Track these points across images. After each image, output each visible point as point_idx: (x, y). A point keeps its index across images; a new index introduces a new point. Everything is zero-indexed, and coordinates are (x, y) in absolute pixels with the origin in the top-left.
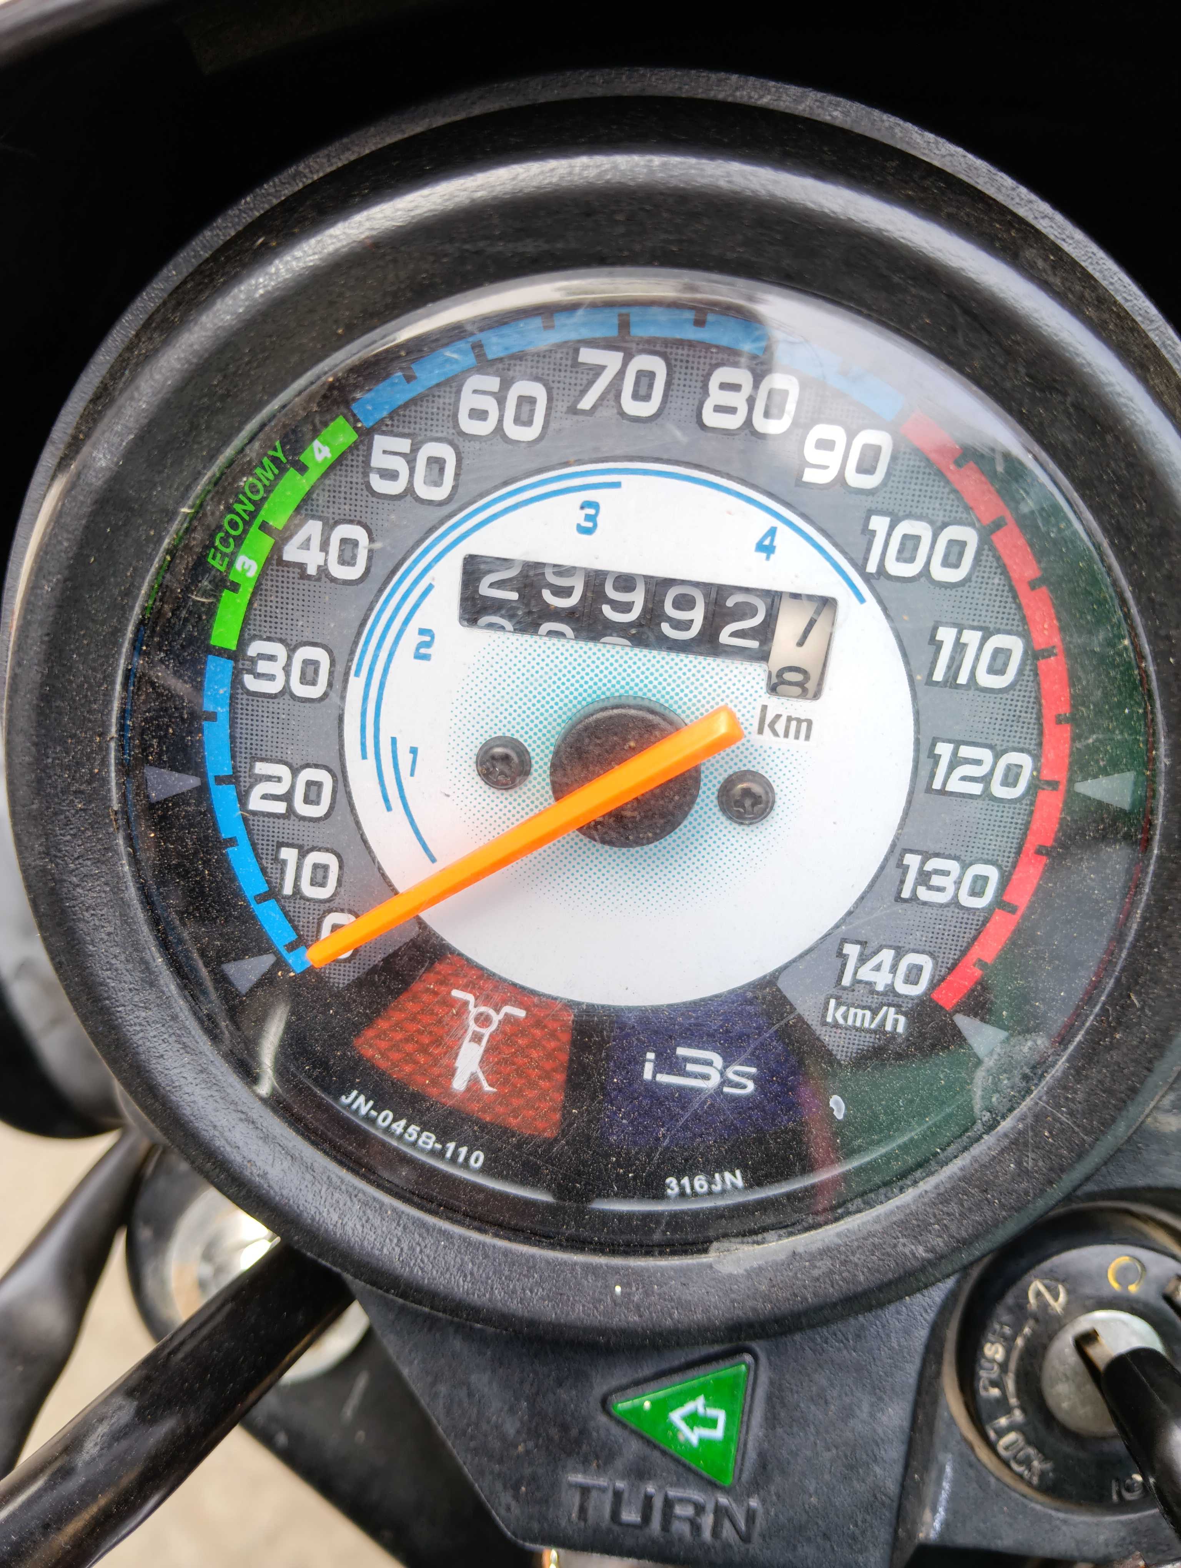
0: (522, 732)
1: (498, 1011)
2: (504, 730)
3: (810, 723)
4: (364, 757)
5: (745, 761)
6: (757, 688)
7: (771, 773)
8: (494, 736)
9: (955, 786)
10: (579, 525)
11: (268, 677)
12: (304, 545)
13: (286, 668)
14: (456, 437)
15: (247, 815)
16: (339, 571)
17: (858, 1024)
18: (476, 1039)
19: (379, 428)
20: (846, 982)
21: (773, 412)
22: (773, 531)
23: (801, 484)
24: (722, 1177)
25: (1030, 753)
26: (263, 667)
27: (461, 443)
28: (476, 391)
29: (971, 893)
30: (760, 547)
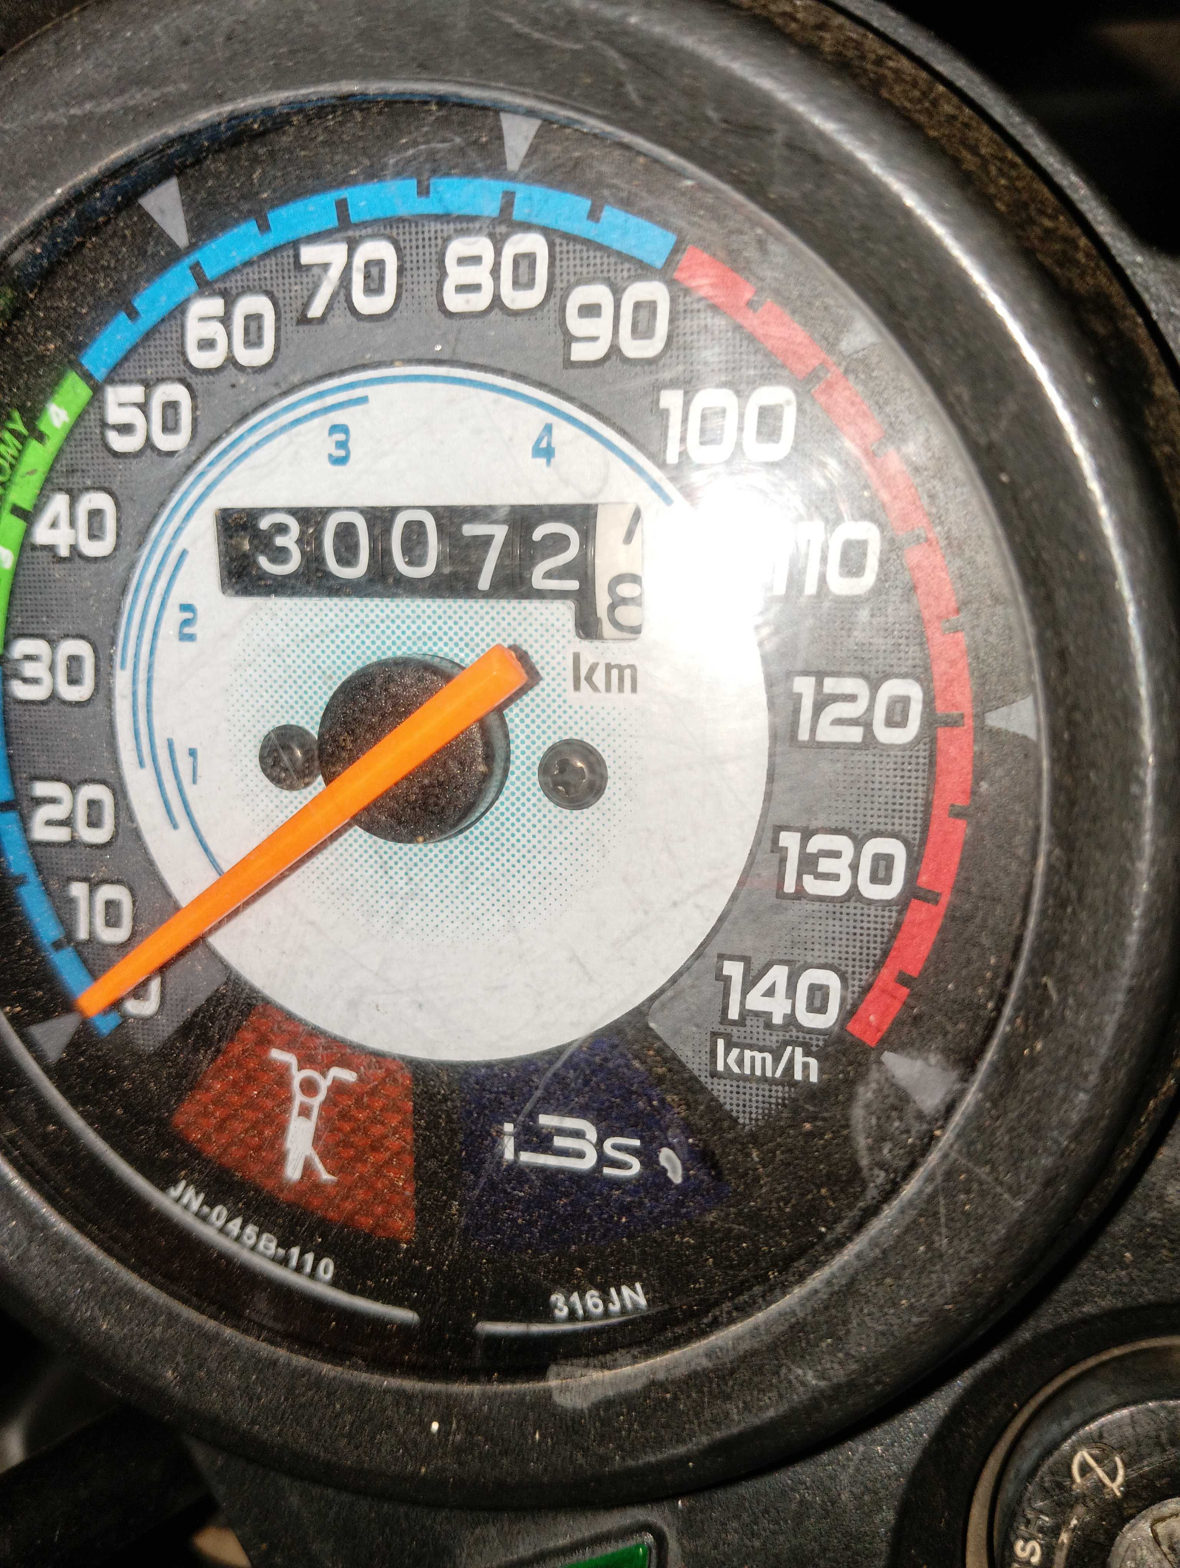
1: (324, 1075)
2: (287, 717)
3: (633, 667)
5: (565, 728)
6: (564, 631)
7: (598, 741)
8: (276, 725)
9: (827, 733)
10: (330, 456)
11: (35, 681)
12: (54, 525)
13: (52, 669)
14: (187, 374)
15: (34, 845)
16: (91, 549)
17: (758, 1072)
18: (305, 1112)
19: (110, 380)
20: (734, 1013)
21: (523, 282)
22: (548, 429)
23: (569, 364)
24: (619, 1293)
25: (918, 679)
26: (29, 669)
27: (194, 380)
28: (202, 319)
29: (874, 879)
30: (538, 451)
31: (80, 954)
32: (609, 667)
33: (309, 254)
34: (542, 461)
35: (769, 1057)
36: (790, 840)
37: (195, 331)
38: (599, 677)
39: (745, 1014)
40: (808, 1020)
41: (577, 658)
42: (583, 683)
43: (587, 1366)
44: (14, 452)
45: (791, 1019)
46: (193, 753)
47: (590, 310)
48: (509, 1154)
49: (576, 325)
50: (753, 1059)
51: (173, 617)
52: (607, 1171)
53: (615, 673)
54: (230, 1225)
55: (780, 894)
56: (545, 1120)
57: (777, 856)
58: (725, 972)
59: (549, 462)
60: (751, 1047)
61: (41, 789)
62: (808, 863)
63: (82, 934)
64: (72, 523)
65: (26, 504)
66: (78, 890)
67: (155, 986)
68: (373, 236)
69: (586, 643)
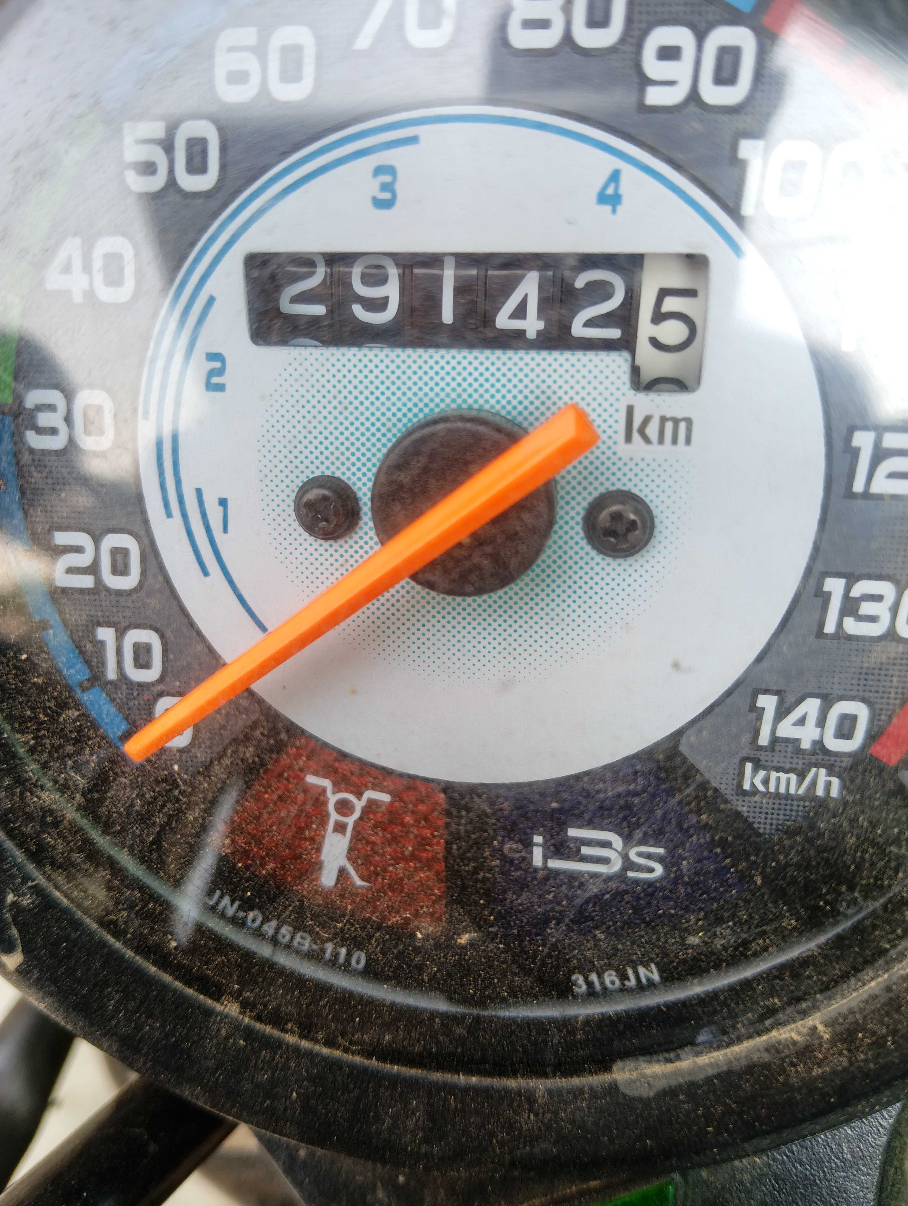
0: (343, 468)
1: (359, 797)
2: (323, 468)
3: (689, 421)
4: (169, 515)
5: (613, 479)
6: (618, 383)
7: (646, 491)
8: (311, 476)
9: (881, 486)
10: (374, 198)
11: (50, 431)
12: (66, 269)
13: (68, 419)
14: (216, 109)
15: (58, 592)
16: (107, 295)
18: (340, 828)
20: (764, 740)
21: (598, 19)
22: (615, 176)
23: (644, 109)
24: (635, 971)
26: (44, 420)
27: (221, 115)
28: (231, 50)
30: (603, 198)
31: (109, 693)
32: (663, 420)
34: (608, 208)
35: (793, 777)
36: (834, 586)
37: (224, 61)
38: (652, 431)
39: (775, 740)
40: (834, 744)
41: (630, 410)
42: (636, 436)
45: (819, 746)
46: (223, 502)
47: (670, 53)
48: (538, 862)
49: (653, 68)
50: (778, 779)
51: (201, 367)
52: (631, 874)
53: (669, 426)
54: (265, 927)
55: (820, 634)
56: (572, 832)
57: (820, 600)
58: (759, 704)
59: (614, 211)
60: (778, 769)
61: (63, 538)
62: (850, 607)
63: (111, 674)
64: (87, 268)
65: (34, 246)
69: (641, 396)
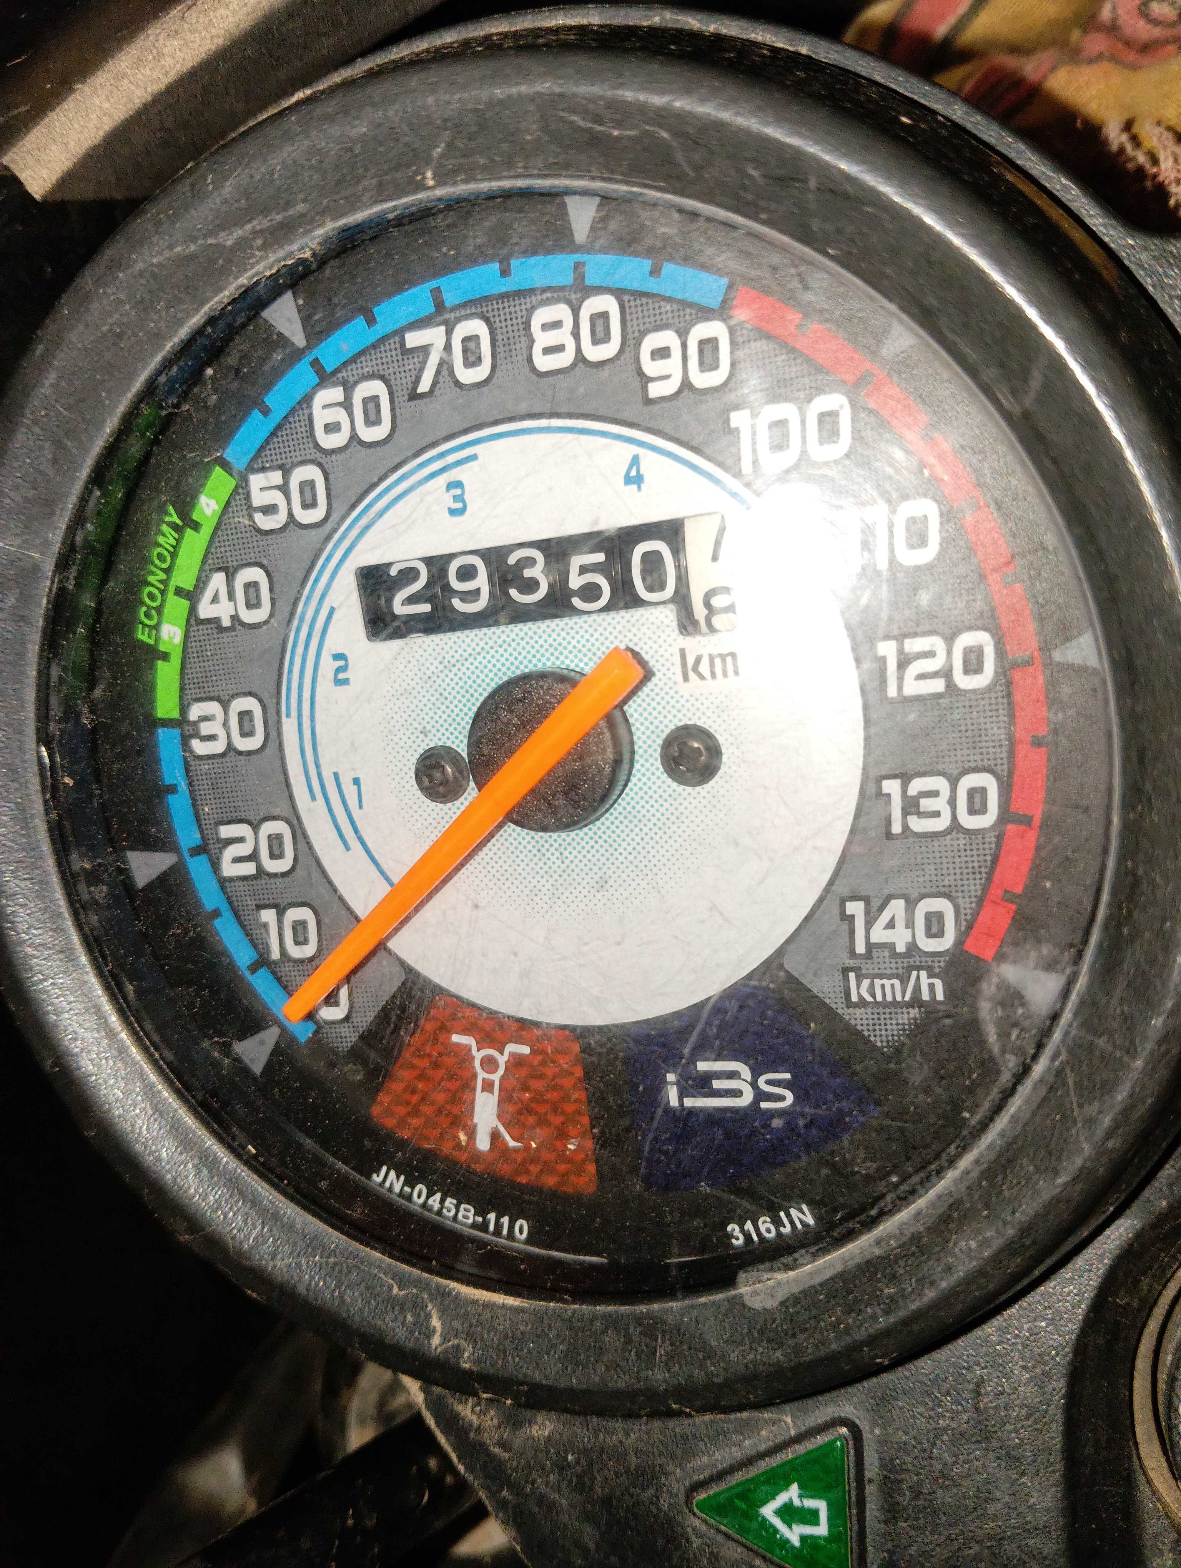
0: (452, 738)
1: (501, 1051)
3: (734, 655)
4: (313, 798)
5: (680, 716)
6: (669, 631)
7: (710, 723)
8: (427, 748)
9: (912, 688)
10: (449, 509)
11: (212, 738)
12: (215, 600)
13: (225, 724)
14: (319, 455)
15: (223, 883)
16: (249, 617)
17: (889, 998)
18: (488, 1086)
19: (251, 468)
20: (861, 949)
21: (600, 337)
22: (635, 461)
23: (649, 402)
24: (788, 1215)
25: (986, 629)
26: (206, 729)
27: (323, 460)
28: (325, 407)
29: (972, 811)
30: (628, 480)
31: (274, 973)
32: (712, 658)
33: (413, 339)
34: (635, 487)
35: (897, 982)
36: (892, 787)
37: (321, 417)
38: (704, 668)
39: (869, 946)
40: (929, 945)
41: (683, 654)
42: (692, 675)
43: (771, 1270)
44: (174, 542)
45: (913, 947)
46: (356, 781)
47: (662, 353)
48: (674, 1102)
49: (650, 367)
50: (883, 986)
51: (328, 666)
52: (764, 1105)
53: (718, 662)
54: (430, 1201)
55: (889, 835)
56: (703, 1066)
57: (882, 802)
58: (848, 912)
59: (639, 488)
60: (881, 976)
61: (226, 831)
62: (911, 806)
63: (275, 955)
64: (231, 596)
65: (188, 584)
66: (268, 916)
67: (344, 992)
68: (468, 317)
69: (689, 639)
